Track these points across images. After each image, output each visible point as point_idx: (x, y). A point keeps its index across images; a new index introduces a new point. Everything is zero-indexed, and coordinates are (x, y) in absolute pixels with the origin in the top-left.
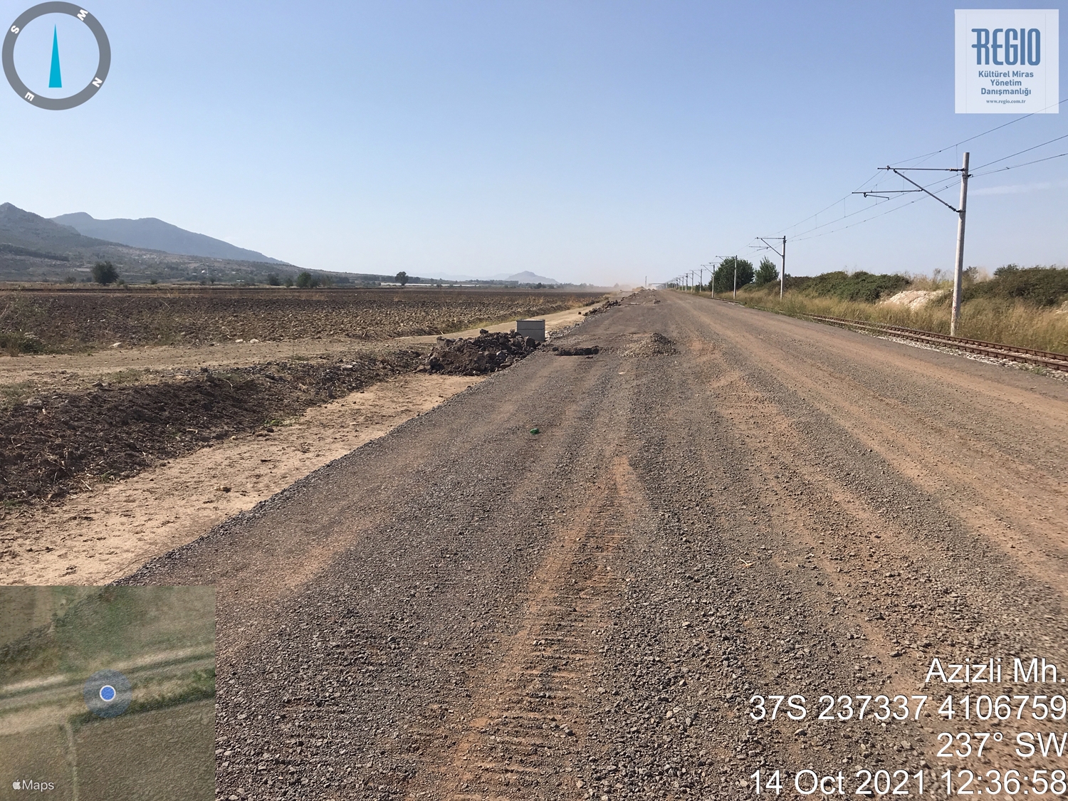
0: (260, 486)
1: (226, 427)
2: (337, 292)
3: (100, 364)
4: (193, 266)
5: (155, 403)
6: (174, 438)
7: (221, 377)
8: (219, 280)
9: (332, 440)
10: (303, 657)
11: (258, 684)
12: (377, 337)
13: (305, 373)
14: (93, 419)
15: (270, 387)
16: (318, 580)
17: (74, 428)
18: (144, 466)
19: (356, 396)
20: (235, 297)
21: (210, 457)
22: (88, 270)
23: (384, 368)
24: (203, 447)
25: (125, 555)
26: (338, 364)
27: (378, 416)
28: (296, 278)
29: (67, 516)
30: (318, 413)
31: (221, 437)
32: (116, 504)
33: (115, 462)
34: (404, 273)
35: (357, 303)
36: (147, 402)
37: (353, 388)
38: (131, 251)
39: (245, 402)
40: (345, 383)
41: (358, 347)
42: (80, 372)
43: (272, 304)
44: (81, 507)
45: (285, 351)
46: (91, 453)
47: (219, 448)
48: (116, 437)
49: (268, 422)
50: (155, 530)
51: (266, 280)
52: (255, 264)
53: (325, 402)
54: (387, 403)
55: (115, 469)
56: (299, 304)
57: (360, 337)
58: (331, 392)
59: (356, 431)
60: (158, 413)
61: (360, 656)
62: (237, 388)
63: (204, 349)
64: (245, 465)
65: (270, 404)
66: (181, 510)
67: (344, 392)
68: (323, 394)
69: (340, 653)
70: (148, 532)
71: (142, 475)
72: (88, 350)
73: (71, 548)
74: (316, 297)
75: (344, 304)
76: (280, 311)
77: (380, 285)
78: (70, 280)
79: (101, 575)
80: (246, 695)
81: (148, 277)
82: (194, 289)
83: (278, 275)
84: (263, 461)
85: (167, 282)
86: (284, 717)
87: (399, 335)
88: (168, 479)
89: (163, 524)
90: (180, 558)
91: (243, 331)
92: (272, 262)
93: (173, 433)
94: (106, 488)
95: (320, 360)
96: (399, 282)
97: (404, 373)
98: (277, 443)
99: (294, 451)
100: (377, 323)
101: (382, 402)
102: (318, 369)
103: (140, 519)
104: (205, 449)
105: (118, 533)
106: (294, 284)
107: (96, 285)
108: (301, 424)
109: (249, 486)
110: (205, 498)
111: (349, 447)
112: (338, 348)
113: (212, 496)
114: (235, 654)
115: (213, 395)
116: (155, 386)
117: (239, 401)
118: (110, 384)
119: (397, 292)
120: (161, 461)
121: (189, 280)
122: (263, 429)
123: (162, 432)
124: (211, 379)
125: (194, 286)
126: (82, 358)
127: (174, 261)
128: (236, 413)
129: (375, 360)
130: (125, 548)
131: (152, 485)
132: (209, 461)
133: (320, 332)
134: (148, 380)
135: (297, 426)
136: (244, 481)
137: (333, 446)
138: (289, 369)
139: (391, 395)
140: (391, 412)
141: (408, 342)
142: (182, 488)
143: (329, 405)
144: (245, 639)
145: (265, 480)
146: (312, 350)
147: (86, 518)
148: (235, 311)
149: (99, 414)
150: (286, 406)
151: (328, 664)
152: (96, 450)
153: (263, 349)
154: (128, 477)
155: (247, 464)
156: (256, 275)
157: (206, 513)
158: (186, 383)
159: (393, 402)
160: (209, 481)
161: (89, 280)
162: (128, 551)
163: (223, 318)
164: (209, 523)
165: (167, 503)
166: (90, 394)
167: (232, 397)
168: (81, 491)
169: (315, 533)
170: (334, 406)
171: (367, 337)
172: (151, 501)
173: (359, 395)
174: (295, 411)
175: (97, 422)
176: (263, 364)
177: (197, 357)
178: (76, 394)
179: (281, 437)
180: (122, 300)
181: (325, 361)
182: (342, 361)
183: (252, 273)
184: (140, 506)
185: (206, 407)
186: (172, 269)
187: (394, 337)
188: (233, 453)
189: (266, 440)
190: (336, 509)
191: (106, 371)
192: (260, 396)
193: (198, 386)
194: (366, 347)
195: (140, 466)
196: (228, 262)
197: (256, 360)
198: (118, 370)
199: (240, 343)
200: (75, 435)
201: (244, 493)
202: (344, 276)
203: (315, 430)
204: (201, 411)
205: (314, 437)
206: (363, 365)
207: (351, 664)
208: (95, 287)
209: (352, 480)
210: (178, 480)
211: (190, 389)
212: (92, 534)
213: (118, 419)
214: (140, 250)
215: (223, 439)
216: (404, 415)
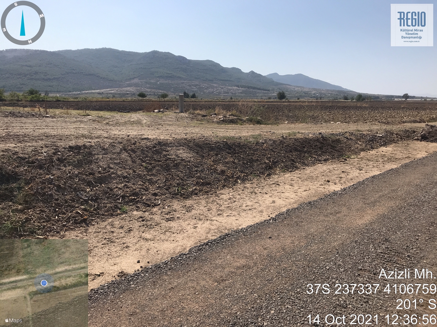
0: (342, 181)
1: (328, 157)
2: (374, 103)
3: (281, 129)
4: (313, 92)
5: (302, 145)
6: (308, 159)
7: (327, 137)
8: (323, 98)
9: (372, 167)
10: (366, 253)
11: (347, 259)
12: (393, 123)
13: (361, 137)
14: (280, 149)
15: (346, 142)
16: (371, 224)
17: (274, 152)
18: (297, 168)
19: (383, 149)
20: (330, 104)
21: (321, 168)
22: (276, 94)
23: (397, 137)
24: (319, 163)
25: (291, 200)
26: (376, 134)
27: (394, 158)
28: (355, 97)
29: (271, 183)
30: (366, 155)
31: (325, 160)
32: (287, 181)
33: (287, 165)
34: (407, 94)
35: (383, 108)
36: (299, 144)
37: (382, 145)
38: (291, 87)
39: (336, 147)
40: (378, 143)
41: (384, 127)
42: (275, 132)
43: (345, 108)
44: (276, 180)
45: (352, 127)
46: (279, 161)
47: (325, 165)
48: (288, 156)
49: (344, 156)
50: (301, 192)
51: (342, 98)
52: (338, 91)
53: (369, 150)
54: (398, 153)
55: (287, 168)
56: (356, 108)
57: (384, 123)
58: (372, 146)
59: (384, 164)
60: (302, 149)
61: (392, 259)
62: (333, 141)
63: (319, 125)
64: (336, 173)
65: (346, 149)
66: (311, 187)
67: (378, 146)
68: (368, 147)
69: (383, 256)
70: (299, 193)
71: (296, 172)
72: (277, 124)
73: (273, 194)
74: (364, 105)
75: (377, 108)
76: (348, 111)
77: (394, 100)
78: (270, 98)
79: (284, 206)
80: (343, 262)
81: (296, 97)
82: (314, 102)
83: (347, 96)
84: (343, 172)
85: (303, 99)
86: (359, 275)
87: (404, 122)
88: (306, 174)
89: (305, 191)
90: (314, 205)
91: (333, 119)
92: (346, 90)
93: (308, 157)
94: (284, 175)
95: (367, 132)
96: (404, 98)
97: (407, 140)
98: (348, 165)
99: (356, 169)
100: (393, 117)
101: (395, 152)
102: (367, 136)
103: (296, 188)
104: (319, 165)
105: (288, 192)
106: (355, 99)
107: (278, 100)
108: (358, 158)
109: (337, 181)
110: (320, 183)
111: (380, 171)
112: (375, 127)
113: (323, 184)
114: (338, 245)
115: (323, 144)
116: (302, 138)
117: (334, 147)
118: (286, 137)
119: (403, 103)
120: (303, 167)
121: (311, 98)
122: (343, 159)
123: (304, 156)
124: (322, 137)
125: (314, 100)
126: (275, 127)
127: (306, 90)
128: (332, 151)
129: (393, 133)
130: (291, 197)
131: (299, 176)
132: (321, 169)
133: (366, 120)
134: (299, 136)
135: (357, 159)
136: (335, 179)
137: (373, 169)
138: (354, 135)
139: (400, 149)
140: (400, 157)
141: (408, 126)
142: (311, 178)
143: (371, 152)
144: (341, 241)
145: (344, 180)
146: (364, 128)
147: (278, 184)
148: (330, 111)
149: (282, 147)
150: (352, 150)
151: (378, 259)
152: (281, 160)
153: (342, 126)
154: (291, 171)
155: (336, 172)
156: (338, 96)
157: (320, 189)
158: (313, 138)
159: (401, 152)
160: (321, 177)
161: (276, 98)
162: (292, 199)
163: (325, 113)
164: (321, 193)
165: (306, 183)
166: (279, 140)
167: (330, 145)
168: (276, 174)
169: (368, 204)
170: (373, 152)
171: (388, 123)
172: (300, 181)
173: (384, 148)
174: (356, 153)
175: (282, 150)
176: (343, 133)
177: (317, 128)
178: (275, 139)
179: (350, 163)
180: (287, 106)
181: (370, 132)
182: (377, 133)
183: (337, 95)
184: (296, 183)
185: (320, 148)
186: (306, 93)
187: (401, 123)
188: (331, 167)
189: (344, 163)
190: (377, 196)
191: (284, 132)
192: (342, 145)
193: (318, 140)
194: (389, 127)
195: (296, 168)
196: (328, 90)
197: (340, 130)
198: (288, 131)
199: (333, 123)
200: (274, 154)
201: (335, 184)
202: (377, 96)
203: (365, 161)
204: (318, 149)
205: (364, 164)
206: (387, 135)
207: (388, 261)
208: (278, 101)
209: (384, 185)
210: (309, 175)
211: (315, 141)
212: (280, 191)
213: (288, 150)
214: (294, 86)
215: (326, 161)
216: (407, 159)
